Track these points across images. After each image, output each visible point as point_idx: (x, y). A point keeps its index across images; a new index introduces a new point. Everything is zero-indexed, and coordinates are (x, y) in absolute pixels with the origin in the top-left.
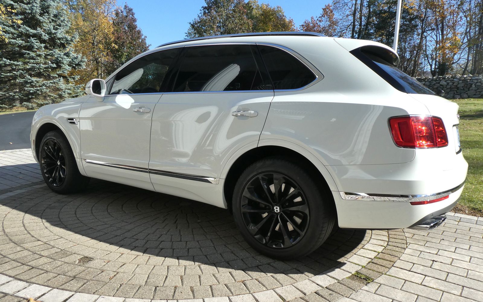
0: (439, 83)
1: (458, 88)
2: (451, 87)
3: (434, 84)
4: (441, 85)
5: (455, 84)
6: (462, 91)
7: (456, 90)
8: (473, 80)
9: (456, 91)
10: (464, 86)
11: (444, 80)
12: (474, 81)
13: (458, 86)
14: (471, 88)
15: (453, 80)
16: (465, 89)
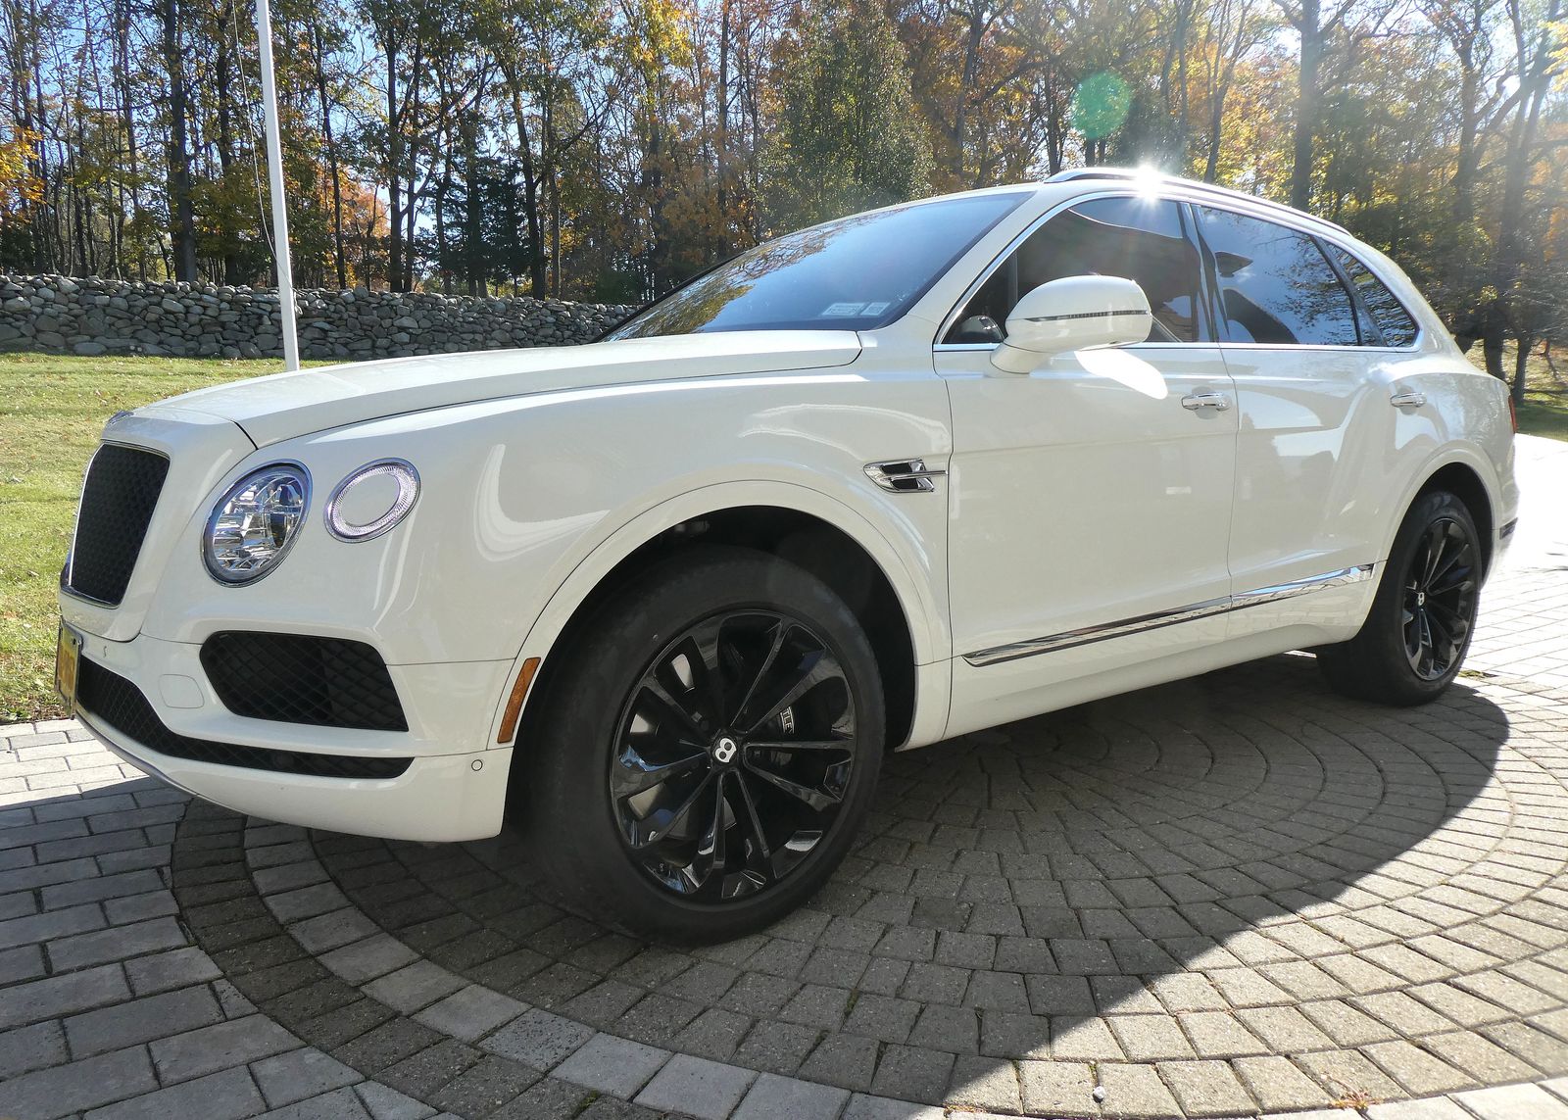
0: (159, 304)
1: (223, 325)
2: (201, 320)
3: (146, 308)
4: (167, 312)
5: (210, 312)
6: (240, 336)
7: (220, 329)
8: (259, 302)
9: (221, 334)
10: (240, 320)
11: (172, 296)
12: (263, 306)
13: (223, 318)
14: (261, 329)
15: (200, 299)
16: (245, 328)
